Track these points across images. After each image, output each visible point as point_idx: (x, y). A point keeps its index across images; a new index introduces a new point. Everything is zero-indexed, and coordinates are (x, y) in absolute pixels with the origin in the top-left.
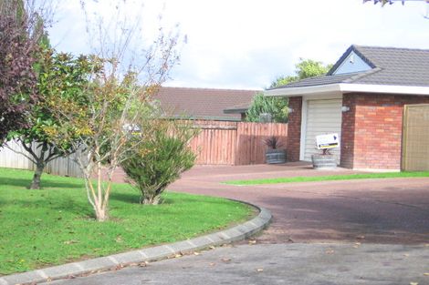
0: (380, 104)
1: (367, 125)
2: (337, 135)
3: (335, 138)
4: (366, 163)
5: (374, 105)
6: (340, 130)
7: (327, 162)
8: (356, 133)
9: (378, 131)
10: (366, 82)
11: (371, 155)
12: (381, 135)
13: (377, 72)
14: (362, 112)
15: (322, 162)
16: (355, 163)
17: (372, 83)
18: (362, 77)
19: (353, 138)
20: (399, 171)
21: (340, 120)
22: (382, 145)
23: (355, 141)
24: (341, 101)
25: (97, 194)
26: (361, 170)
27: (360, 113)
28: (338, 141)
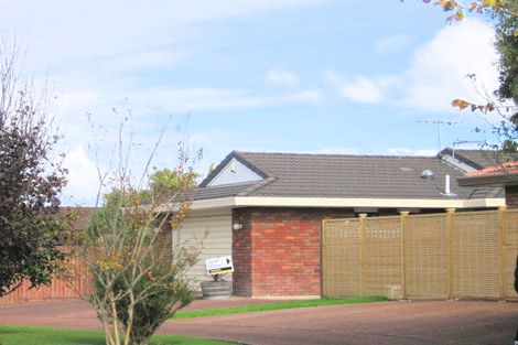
0: (279, 219)
1: (265, 244)
2: (230, 258)
3: (228, 261)
4: (265, 289)
5: (271, 221)
6: (230, 251)
7: (221, 290)
8: (253, 255)
9: (278, 251)
10: (263, 195)
11: (271, 279)
12: (282, 257)
13: (272, 182)
14: (258, 229)
15: (214, 290)
16: (254, 290)
17: (270, 195)
18: (258, 189)
19: (250, 260)
20: (319, 297)
21: (230, 240)
22: (284, 268)
23: (253, 264)
24: (230, 217)
25: (114, 339)
26: (260, 298)
27: (257, 231)
28: (231, 264)
